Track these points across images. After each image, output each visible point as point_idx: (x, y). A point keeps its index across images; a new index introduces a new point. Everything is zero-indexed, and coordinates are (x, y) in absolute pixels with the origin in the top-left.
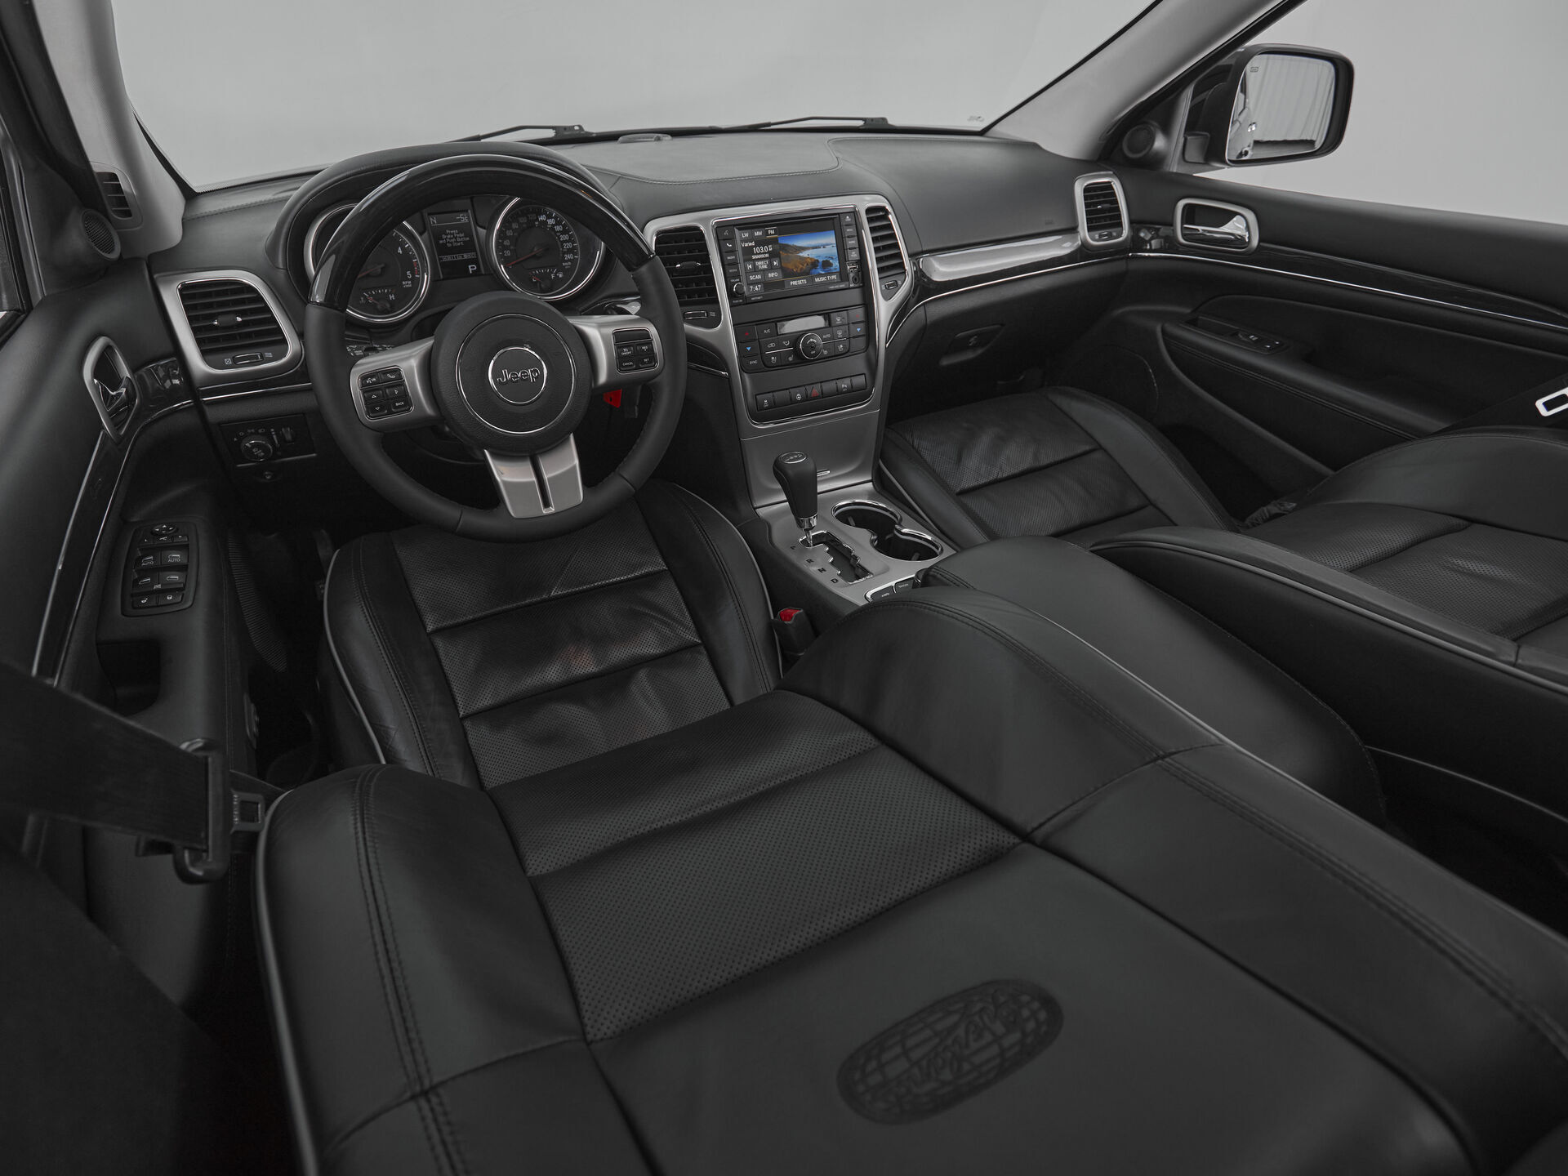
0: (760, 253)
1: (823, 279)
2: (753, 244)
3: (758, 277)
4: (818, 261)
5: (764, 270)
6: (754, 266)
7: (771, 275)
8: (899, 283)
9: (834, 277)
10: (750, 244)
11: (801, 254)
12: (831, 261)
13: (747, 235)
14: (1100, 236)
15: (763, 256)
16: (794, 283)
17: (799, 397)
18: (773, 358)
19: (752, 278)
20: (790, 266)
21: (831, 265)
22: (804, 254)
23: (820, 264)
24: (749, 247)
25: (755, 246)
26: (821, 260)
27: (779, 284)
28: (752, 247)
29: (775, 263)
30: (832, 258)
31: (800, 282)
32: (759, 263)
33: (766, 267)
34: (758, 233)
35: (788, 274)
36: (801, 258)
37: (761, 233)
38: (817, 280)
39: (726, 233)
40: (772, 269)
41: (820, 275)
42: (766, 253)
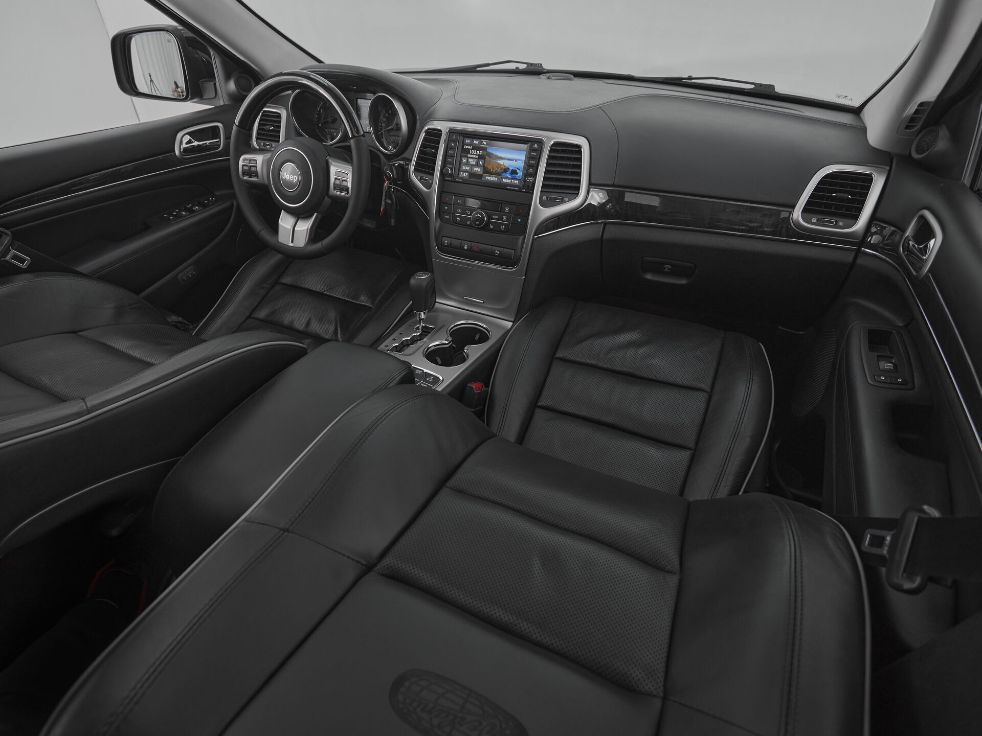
0: (473, 154)
1: (508, 181)
2: (471, 148)
3: (468, 168)
4: (509, 169)
5: (472, 165)
6: (467, 161)
7: (476, 169)
8: (566, 199)
9: (517, 182)
10: (469, 147)
11: (499, 162)
12: (518, 171)
13: (469, 141)
14: (818, 221)
15: (475, 156)
16: (489, 178)
17: (466, 247)
18: (458, 218)
19: (464, 168)
20: (490, 167)
21: (517, 173)
22: (501, 162)
23: (510, 171)
24: (468, 149)
25: (472, 150)
26: (511, 169)
27: (479, 176)
28: (470, 149)
29: (481, 163)
30: (519, 170)
31: (493, 179)
32: (470, 160)
33: (474, 164)
34: (476, 142)
35: (487, 171)
36: (498, 164)
37: (477, 142)
38: (504, 180)
39: (454, 137)
40: (477, 166)
41: (507, 178)
42: (476, 155)
